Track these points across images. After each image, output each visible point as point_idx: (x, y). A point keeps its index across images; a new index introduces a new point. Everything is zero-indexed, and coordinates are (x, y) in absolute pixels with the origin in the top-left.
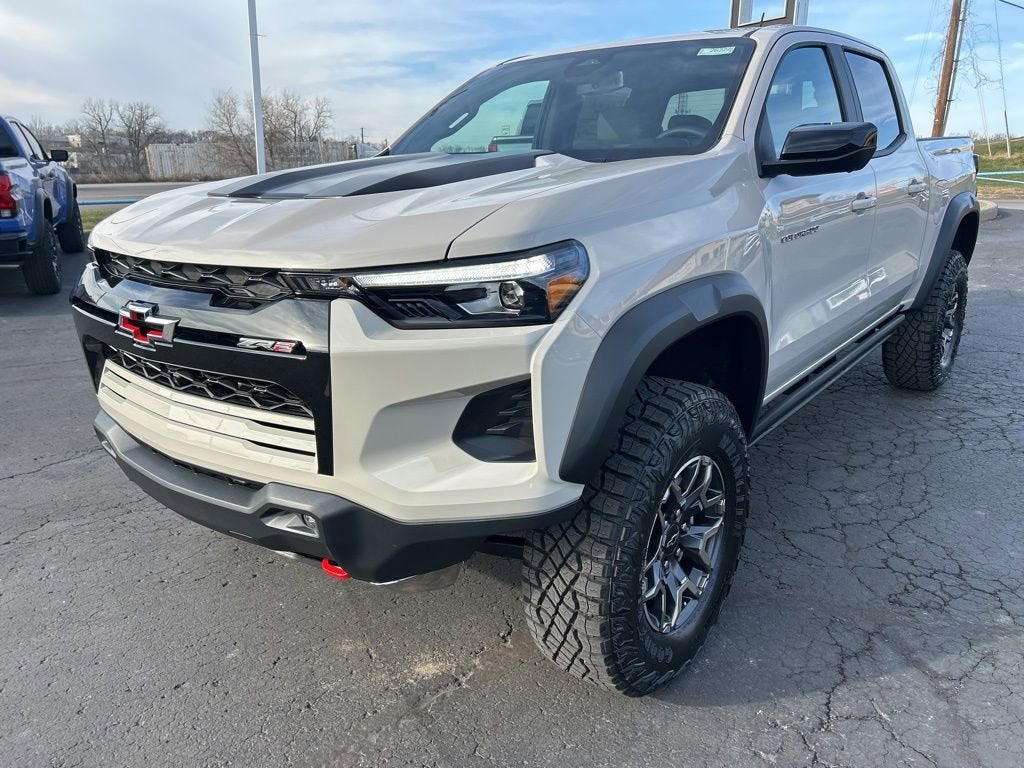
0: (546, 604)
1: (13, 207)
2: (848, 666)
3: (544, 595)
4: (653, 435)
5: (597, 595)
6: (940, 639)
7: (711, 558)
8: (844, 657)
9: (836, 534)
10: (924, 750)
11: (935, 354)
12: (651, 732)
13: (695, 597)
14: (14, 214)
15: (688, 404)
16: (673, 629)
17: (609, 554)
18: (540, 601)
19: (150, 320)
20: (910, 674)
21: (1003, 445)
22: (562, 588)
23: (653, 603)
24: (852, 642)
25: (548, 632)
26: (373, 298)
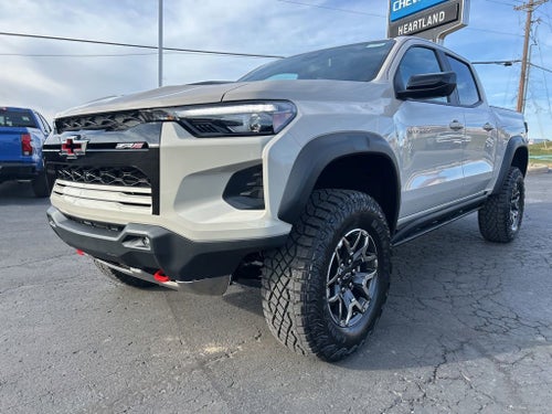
0: (273, 299)
1: (31, 151)
2: (448, 356)
3: (272, 293)
4: (332, 208)
5: (299, 289)
6: (502, 346)
7: (370, 292)
8: (446, 352)
9: (447, 300)
10: (489, 393)
11: (507, 222)
12: (332, 381)
13: (360, 312)
14: (31, 154)
15: (353, 197)
16: (347, 326)
17: (306, 266)
18: (271, 297)
19: (75, 142)
20: (484, 360)
21: (546, 265)
22: (281, 288)
23: (334, 306)
24: (451, 346)
25: (274, 317)
26: (185, 122)
